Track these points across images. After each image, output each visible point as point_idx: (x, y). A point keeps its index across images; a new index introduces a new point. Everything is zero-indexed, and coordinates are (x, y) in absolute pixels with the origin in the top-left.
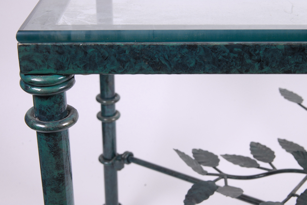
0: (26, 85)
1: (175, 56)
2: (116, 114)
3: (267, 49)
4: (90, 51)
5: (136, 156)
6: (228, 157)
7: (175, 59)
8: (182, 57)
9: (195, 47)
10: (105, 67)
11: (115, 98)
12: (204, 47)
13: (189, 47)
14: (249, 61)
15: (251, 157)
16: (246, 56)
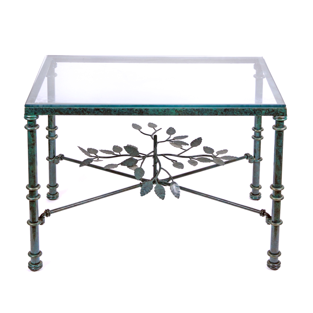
0: (26, 118)
1: (66, 111)
2: (56, 136)
3: (89, 109)
4: (43, 109)
5: (65, 156)
6: (102, 151)
7: (66, 112)
8: (68, 111)
9: (71, 108)
10: (47, 113)
11: (55, 128)
12: (73, 109)
13: (69, 109)
14: (85, 112)
15: (112, 151)
16: (84, 111)
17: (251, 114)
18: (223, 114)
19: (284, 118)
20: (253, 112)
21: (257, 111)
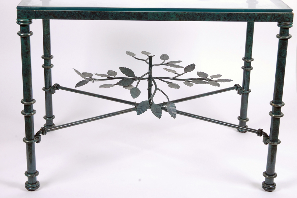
0: (18, 22)
1: (60, 14)
2: (52, 66)
3: (85, 13)
4: (37, 12)
6: (97, 74)
8: (62, 14)
9: (66, 12)
10: (41, 17)
11: (51, 57)
12: (68, 12)
13: (64, 12)
14: (81, 16)
16: (80, 14)
17: (255, 19)
18: (226, 19)
19: (289, 25)
20: (258, 17)
21: (262, 16)
